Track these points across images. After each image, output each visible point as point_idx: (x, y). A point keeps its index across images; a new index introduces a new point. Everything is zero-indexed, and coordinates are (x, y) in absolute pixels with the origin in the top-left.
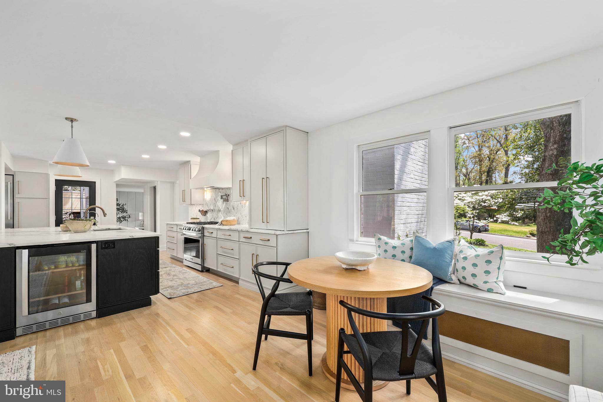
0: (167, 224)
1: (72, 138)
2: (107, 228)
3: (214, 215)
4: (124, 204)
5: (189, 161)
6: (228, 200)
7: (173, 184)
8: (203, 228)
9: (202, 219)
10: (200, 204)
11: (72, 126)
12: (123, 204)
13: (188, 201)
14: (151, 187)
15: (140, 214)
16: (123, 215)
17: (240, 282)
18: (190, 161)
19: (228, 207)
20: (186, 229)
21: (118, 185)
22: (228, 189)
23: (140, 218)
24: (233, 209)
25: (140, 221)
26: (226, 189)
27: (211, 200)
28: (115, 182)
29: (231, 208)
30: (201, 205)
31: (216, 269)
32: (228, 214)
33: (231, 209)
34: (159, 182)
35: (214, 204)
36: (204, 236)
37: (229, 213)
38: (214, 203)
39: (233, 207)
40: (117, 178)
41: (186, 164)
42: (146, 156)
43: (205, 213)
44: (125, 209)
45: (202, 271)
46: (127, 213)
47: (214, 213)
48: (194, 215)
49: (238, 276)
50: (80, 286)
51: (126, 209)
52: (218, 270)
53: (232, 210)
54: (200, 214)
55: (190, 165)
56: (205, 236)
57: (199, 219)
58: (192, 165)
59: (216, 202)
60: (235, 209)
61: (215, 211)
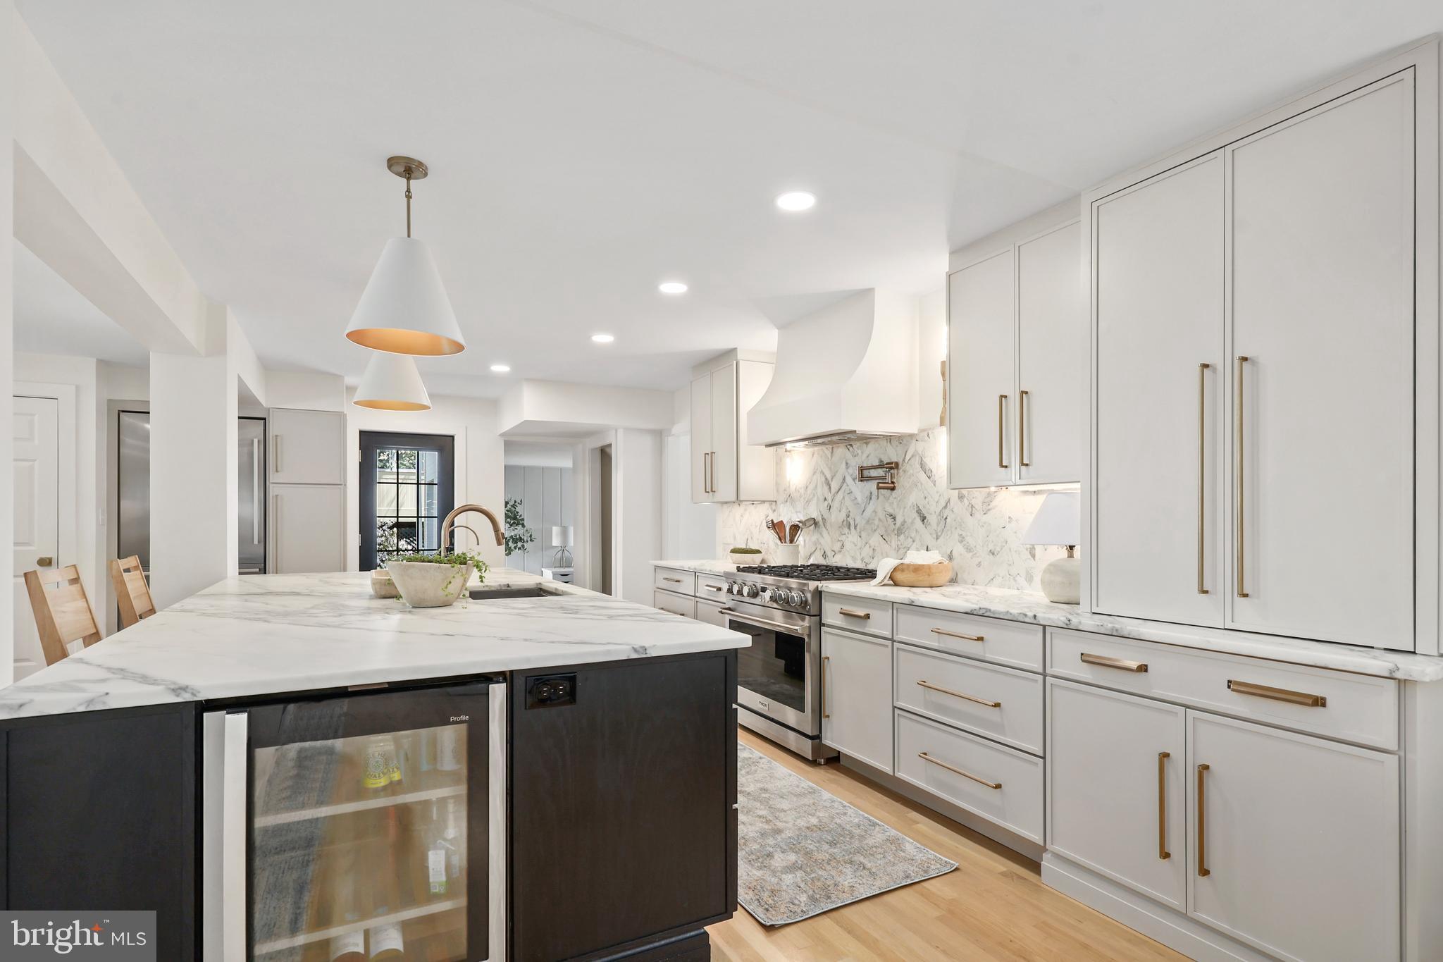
0: (657, 568)
1: (409, 236)
2: (502, 584)
3: (822, 541)
4: (518, 501)
5: (732, 352)
6: (893, 483)
7: (659, 435)
8: (818, 594)
9: (778, 555)
10: (764, 502)
11: (408, 191)
12: (515, 502)
13: (725, 490)
14: (593, 450)
15: (556, 530)
16: (516, 532)
17: (1047, 863)
18: (735, 349)
19: (891, 511)
20: (740, 592)
21: (511, 443)
22: (895, 442)
23: (556, 542)
24: (918, 520)
25: (555, 551)
26: (884, 443)
27: (811, 487)
28: (502, 435)
29: (906, 515)
30: (767, 505)
31: (888, 769)
32: (894, 538)
33: (909, 521)
34: (620, 432)
35: (825, 499)
36: (821, 624)
37: (898, 535)
38: (822, 498)
39: (919, 512)
40: (509, 422)
41: (723, 359)
42: (603, 339)
43: (786, 532)
44: (519, 514)
45: (813, 763)
46: (523, 526)
47: (825, 533)
48: (735, 538)
49: (1037, 838)
50: (444, 873)
51: (520, 516)
52: (901, 775)
53: (912, 523)
54: (771, 536)
55: (735, 362)
56: (824, 625)
57: (758, 552)
58: (742, 364)
59: (833, 490)
60: (932, 519)
61: (828, 525)
